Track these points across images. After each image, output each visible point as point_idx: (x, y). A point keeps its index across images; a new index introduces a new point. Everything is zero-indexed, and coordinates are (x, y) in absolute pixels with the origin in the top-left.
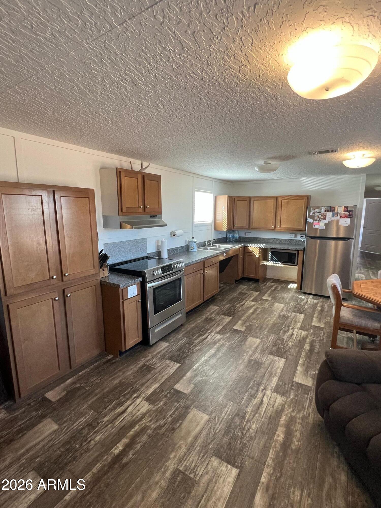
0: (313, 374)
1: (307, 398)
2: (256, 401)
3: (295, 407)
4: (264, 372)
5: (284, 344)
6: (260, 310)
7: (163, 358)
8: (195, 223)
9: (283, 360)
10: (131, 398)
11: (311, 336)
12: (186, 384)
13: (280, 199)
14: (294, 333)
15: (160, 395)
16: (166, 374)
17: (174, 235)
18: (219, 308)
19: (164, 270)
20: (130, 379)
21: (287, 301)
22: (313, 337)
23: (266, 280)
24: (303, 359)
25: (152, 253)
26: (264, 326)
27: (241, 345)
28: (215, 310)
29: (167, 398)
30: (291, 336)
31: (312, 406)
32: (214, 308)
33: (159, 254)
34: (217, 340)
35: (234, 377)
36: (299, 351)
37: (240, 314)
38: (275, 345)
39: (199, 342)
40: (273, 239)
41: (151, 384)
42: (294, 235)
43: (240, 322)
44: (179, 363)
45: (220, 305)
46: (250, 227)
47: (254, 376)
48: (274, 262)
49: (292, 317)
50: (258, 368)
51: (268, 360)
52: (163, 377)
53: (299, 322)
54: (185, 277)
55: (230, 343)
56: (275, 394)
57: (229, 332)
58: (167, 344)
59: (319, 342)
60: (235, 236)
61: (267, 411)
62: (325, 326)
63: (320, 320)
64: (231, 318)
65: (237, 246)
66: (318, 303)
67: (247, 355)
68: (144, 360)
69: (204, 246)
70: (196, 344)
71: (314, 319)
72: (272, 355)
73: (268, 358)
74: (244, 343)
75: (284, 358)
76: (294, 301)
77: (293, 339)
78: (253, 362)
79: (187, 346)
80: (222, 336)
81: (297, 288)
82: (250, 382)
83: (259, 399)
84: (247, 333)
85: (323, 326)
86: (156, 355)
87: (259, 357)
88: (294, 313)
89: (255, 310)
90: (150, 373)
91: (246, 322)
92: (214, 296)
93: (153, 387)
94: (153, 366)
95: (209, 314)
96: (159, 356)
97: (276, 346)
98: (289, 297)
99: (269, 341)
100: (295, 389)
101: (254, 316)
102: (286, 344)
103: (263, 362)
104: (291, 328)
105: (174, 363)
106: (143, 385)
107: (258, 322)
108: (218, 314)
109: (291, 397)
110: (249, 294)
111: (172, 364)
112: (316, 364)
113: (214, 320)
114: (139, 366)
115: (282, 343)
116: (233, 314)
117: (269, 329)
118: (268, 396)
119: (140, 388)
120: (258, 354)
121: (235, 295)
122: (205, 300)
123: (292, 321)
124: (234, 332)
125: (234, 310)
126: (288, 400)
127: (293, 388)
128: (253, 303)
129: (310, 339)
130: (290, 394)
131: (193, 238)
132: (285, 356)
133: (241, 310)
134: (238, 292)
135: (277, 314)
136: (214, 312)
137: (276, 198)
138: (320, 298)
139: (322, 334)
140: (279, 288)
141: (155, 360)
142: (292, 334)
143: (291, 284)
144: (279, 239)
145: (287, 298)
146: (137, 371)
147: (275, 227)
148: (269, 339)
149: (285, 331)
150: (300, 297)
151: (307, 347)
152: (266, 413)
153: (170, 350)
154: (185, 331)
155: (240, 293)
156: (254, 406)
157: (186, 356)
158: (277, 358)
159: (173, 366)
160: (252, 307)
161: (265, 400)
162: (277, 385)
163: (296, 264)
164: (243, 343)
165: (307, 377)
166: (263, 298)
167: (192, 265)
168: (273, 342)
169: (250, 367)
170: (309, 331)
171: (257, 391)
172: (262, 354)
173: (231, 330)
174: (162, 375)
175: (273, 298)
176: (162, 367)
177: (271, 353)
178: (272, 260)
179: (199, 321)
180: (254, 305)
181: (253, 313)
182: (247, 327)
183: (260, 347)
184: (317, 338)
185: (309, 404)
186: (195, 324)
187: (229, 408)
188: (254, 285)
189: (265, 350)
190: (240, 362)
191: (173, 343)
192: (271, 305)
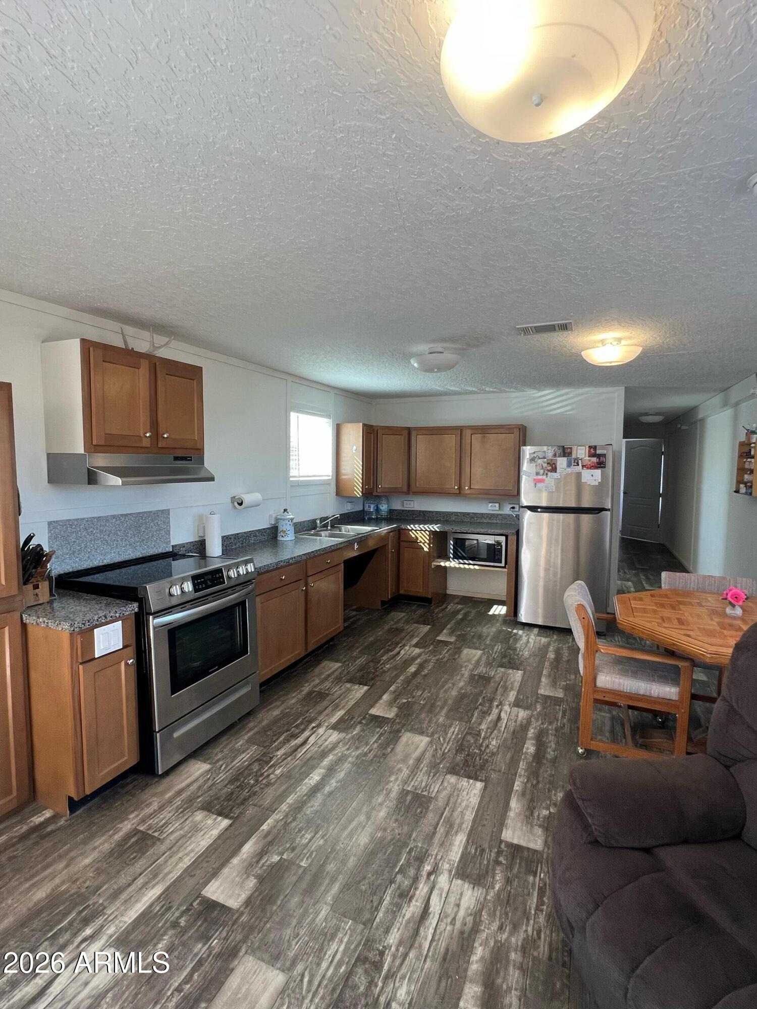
0: (545, 817)
1: (534, 884)
2: (412, 910)
3: (506, 914)
4: (434, 823)
5: (481, 745)
6: (430, 666)
7: (187, 808)
8: (291, 479)
9: (479, 785)
10: (72, 942)
11: (537, 720)
12: (237, 879)
13: (468, 433)
14: (503, 715)
15: (158, 922)
16: (187, 855)
17: (241, 504)
18: (342, 666)
19: (201, 583)
20: (85, 882)
21: (488, 642)
22: (542, 724)
23: (444, 598)
24: (522, 779)
25: (183, 545)
26: (439, 703)
27: (384, 754)
28: (331, 670)
29: (179, 929)
30: (496, 725)
31: (545, 907)
32: (331, 667)
33: (200, 547)
34: (330, 746)
35: (362, 843)
36: (512, 759)
37: (387, 677)
38: (460, 749)
39: (287, 755)
40: (456, 514)
41: (141, 889)
42: (497, 505)
43: (386, 697)
44: (226, 816)
45: (344, 660)
46: (409, 489)
47: (410, 836)
48: (461, 561)
49: (497, 678)
50: (421, 812)
51: (445, 789)
52: (177, 864)
53: (512, 689)
54: (258, 599)
55: (359, 751)
56: (459, 882)
57: (360, 723)
58: (206, 767)
59: (554, 732)
60: (381, 508)
61: (437, 938)
62: (565, 695)
63: (554, 684)
64: (366, 688)
65: (384, 529)
66: (549, 644)
67: (397, 779)
68: (138, 815)
69: (315, 528)
70: (279, 759)
71: (543, 679)
72: (454, 774)
73: (446, 784)
74: (393, 749)
75: (481, 781)
76: (501, 642)
77: (499, 731)
78: (409, 798)
79: (256, 767)
80: (342, 735)
81: (506, 615)
82: (400, 853)
83: (418, 904)
84: (399, 723)
85: (560, 694)
86: (170, 801)
87: (424, 784)
88: (503, 670)
89: (421, 667)
90: (144, 854)
91: (398, 695)
92: (332, 639)
93: (145, 899)
94: (156, 834)
95: (317, 681)
96: (178, 802)
97: (463, 750)
98: (492, 634)
99: (447, 740)
100: (504, 862)
101: (419, 679)
102: (484, 744)
103: (434, 795)
104: (496, 703)
105: (215, 819)
106: (115, 895)
107: (426, 694)
108: (338, 680)
109: (497, 887)
110: (409, 630)
111: (210, 822)
112: (549, 791)
113: (328, 695)
114: (118, 837)
115: (476, 740)
116: (372, 679)
117: (450, 710)
118: (441, 889)
119: (105, 908)
120: (421, 775)
121: (380, 633)
122: (309, 650)
123: (497, 689)
124: (371, 720)
125: (376, 669)
126: (489, 898)
127: (501, 859)
128: (417, 651)
129: (535, 728)
130: (493, 878)
131: (285, 510)
132: (483, 775)
133: (389, 669)
134: (386, 627)
135: (466, 674)
136: (329, 675)
137: (460, 430)
138: (553, 634)
139: (561, 713)
140: (473, 615)
141: (166, 814)
142: (499, 718)
143: (495, 607)
144: (468, 514)
145: (487, 637)
146: (111, 853)
147: (460, 488)
148: (449, 735)
149: (484, 713)
150: (515, 631)
151: (530, 748)
152: (434, 944)
153: (210, 783)
154: (255, 727)
155: (390, 630)
156: (406, 926)
157: (250, 796)
158: (464, 782)
159: (210, 828)
160: (414, 659)
161: (435, 905)
162: (464, 856)
163: (503, 564)
164: (389, 750)
165: (532, 826)
166: (438, 638)
167: (277, 569)
168: (457, 742)
169: (401, 813)
170: (533, 708)
171: (416, 879)
172: (432, 774)
173: (364, 718)
174: (175, 859)
175: (458, 637)
176: (182, 832)
177: (453, 771)
178: (457, 557)
179: (293, 701)
180: (419, 655)
181: (415, 674)
182: (400, 708)
183: (428, 755)
184: (550, 723)
185: (537, 901)
186: (281, 708)
187: (341, 941)
188: (421, 611)
189: (439, 764)
190: (380, 800)
191: (221, 763)
192: (455, 654)
